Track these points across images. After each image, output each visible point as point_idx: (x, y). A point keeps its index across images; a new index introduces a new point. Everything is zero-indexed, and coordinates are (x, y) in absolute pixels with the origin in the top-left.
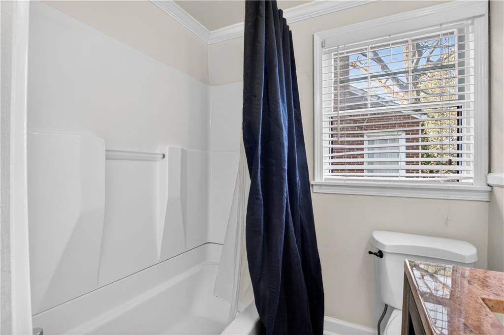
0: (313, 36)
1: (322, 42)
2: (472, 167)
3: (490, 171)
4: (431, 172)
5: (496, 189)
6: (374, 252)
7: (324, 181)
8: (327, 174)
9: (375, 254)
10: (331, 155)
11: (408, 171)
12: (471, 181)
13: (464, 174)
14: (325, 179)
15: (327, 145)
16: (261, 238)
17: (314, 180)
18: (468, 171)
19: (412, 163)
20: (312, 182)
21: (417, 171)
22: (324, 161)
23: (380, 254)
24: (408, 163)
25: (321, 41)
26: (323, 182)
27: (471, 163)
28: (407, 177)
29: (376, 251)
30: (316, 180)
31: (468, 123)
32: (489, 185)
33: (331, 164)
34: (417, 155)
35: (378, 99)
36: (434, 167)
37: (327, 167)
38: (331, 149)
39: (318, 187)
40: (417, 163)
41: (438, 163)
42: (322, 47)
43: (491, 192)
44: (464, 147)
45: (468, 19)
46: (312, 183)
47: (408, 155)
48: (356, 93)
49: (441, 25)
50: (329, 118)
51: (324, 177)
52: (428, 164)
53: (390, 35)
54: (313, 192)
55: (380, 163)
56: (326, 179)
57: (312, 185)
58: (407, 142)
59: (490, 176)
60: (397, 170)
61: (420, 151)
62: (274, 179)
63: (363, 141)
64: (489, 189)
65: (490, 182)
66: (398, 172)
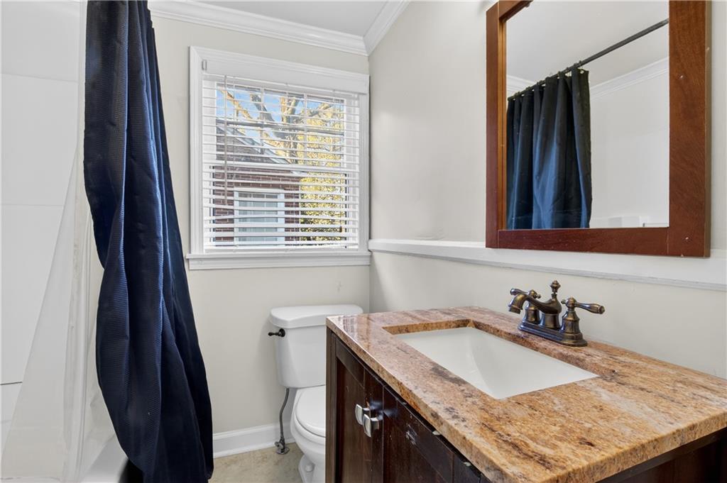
0: (189, 48)
1: (203, 63)
2: (357, 234)
3: (370, 238)
4: (309, 239)
5: (374, 253)
6: (274, 332)
7: (204, 253)
8: (209, 245)
9: (277, 334)
10: (214, 218)
11: (287, 238)
12: (356, 247)
13: (350, 241)
14: (206, 250)
15: (208, 205)
16: (127, 342)
17: (190, 253)
18: (354, 238)
19: (293, 230)
20: (186, 254)
21: (297, 238)
22: (205, 226)
23: (282, 333)
24: (287, 230)
25: (201, 61)
26: (203, 255)
27: (356, 230)
28: (286, 245)
29: (278, 331)
30: (193, 253)
31: (354, 193)
32: (369, 251)
33: (212, 230)
34: (297, 221)
35: (253, 144)
36: (311, 234)
37: (207, 234)
38: (212, 210)
39: (196, 262)
40: (297, 230)
41: (315, 230)
42: (203, 69)
43: (371, 256)
44: (351, 214)
45: (355, 93)
46: (187, 257)
47: (287, 220)
48: (244, 142)
49: (334, 90)
50: (210, 167)
51: (205, 248)
52: (305, 231)
53: (287, 84)
54: (189, 270)
55: (255, 229)
56: (208, 251)
57: (188, 260)
58: (286, 206)
59: (371, 241)
60: (276, 238)
61: (300, 216)
62: (143, 252)
63: (233, 201)
64: (369, 254)
65: (370, 248)
66: (276, 240)
